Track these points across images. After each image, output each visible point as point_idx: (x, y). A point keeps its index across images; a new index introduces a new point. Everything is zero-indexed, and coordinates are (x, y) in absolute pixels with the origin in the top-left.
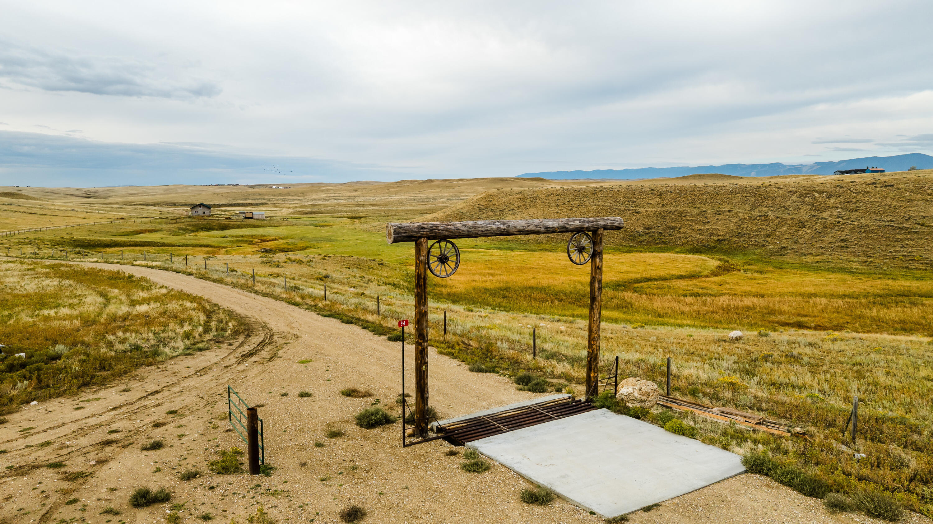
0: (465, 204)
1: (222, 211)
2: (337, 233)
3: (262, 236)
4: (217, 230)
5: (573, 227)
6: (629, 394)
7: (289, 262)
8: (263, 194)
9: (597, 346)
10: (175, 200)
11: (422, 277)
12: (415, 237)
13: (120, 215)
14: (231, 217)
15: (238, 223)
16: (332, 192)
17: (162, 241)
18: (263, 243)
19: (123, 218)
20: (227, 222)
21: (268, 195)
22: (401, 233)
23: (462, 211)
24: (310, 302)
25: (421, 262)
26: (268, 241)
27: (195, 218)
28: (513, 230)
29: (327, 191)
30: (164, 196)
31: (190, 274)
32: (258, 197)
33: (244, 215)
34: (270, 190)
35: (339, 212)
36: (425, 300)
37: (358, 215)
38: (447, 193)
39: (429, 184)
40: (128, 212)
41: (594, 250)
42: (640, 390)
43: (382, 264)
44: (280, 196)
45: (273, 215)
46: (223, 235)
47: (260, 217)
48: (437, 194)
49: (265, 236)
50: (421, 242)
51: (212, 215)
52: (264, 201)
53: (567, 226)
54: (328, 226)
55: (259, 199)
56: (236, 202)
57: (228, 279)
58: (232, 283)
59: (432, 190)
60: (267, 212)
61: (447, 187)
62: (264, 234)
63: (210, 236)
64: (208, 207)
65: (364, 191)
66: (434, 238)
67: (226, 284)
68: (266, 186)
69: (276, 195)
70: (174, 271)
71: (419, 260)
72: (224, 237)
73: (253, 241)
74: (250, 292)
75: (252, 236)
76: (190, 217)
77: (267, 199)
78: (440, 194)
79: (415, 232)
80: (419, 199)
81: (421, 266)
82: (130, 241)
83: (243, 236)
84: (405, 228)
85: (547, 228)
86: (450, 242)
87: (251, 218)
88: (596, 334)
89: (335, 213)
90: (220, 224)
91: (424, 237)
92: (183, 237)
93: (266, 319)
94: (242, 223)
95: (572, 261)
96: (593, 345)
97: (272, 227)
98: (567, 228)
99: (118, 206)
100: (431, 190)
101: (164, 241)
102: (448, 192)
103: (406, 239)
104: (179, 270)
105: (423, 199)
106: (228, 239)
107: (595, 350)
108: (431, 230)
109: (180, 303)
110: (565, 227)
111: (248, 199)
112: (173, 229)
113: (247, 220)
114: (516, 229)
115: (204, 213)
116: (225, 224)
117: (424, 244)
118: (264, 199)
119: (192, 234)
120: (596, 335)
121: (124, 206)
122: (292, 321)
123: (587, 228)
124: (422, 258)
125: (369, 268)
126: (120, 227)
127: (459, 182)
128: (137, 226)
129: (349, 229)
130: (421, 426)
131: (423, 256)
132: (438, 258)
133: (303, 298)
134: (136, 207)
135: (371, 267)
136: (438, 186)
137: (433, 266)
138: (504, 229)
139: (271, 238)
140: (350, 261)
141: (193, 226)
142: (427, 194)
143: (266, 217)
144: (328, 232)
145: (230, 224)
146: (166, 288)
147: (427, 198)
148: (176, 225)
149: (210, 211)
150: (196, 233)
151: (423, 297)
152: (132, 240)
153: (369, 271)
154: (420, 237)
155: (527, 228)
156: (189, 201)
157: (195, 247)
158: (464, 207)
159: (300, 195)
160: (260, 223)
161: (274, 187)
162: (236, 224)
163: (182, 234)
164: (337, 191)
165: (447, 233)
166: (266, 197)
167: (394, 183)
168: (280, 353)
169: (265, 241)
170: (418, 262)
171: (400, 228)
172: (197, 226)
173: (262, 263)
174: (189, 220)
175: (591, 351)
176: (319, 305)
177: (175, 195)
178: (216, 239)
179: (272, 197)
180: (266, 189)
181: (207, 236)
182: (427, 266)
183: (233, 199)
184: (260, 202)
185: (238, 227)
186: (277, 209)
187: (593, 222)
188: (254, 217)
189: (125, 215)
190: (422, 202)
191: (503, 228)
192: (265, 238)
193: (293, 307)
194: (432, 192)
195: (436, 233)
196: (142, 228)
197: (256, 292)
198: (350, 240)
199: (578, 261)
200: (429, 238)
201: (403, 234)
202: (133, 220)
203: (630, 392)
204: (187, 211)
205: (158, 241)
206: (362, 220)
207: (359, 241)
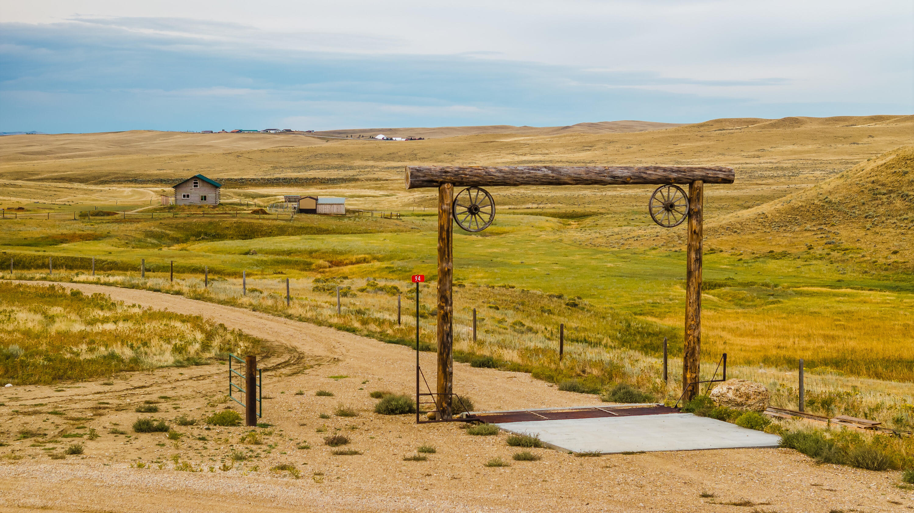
0: (842, 181)
1: (247, 196)
2: (512, 249)
3: (335, 252)
4: (232, 238)
5: (653, 177)
6: (722, 395)
7: (370, 289)
8: (351, 156)
9: (694, 337)
10: (136, 170)
11: (445, 228)
12: (437, 182)
13: (14, 201)
14: (267, 210)
15: (282, 223)
16: (526, 150)
17: (110, 258)
18: (334, 269)
19: (21, 209)
20: (257, 221)
21: (362, 158)
22: (419, 176)
23: (830, 198)
24: (373, 327)
25: (444, 211)
26: (346, 264)
27: (183, 210)
28: (566, 178)
29: (513, 147)
30: (110, 158)
31: (178, 293)
32: (337, 162)
33: (295, 205)
34: (369, 144)
35: (534, 200)
36: (448, 256)
37: (579, 209)
38: (834, 153)
39: (788, 131)
40: (30, 195)
41: (689, 209)
42: (737, 390)
43: (575, 305)
44: (393, 160)
45: (367, 206)
46: (246, 249)
47: (335, 210)
48: (807, 156)
49: (341, 253)
50: (444, 188)
51: (221, 204)
52: (351, 173)
53: (644, 176)
54: (498, 234)
55: (338, 168)
56: (282, 176)
57: (245, 300)
58: (251, 305)
59: (796, 147)
60: (352, 201)
61: (836, 139)
62: (339, 248)
63: (216, 252)
64: (215, 185)
65: (611, 148)
66: (461, 184)
67: (241, 306)
68: (359, 134)
69: (381, 159)
70: (150, 289)
71: (442, 209)
72: (246, 254)
73: (311, 264)
74: (280, 316)
75: (310, 253)
76: (171, 208)
77: (359, 167)
78: (814, 156)
79: (436, 176)
80: (754, 170)
81: (444, 216)
82: (43, 257)
83: (289, 253)
84: (425, 171)
85: (614, 177)
86: (483, 190)
87: (313, 211)
88: (693, 320)
89: (524, 203)
90: (239, 226)
91: (448, 182)
92: (156, 251)
93: (295, 344)
94: (291, 224)
95: (656, 221)
96: (689, 335)
97: (360, 232)
98: (645, 178)
99: (7, 182)
100: (791, 147)
101: (115, 259)
102: (841, 153)
103: (425, 184)
104: (157, 287)
105: (767, 169)
106: (256, 257)
107: (692, 342)
108: (456, 174)
109: (164, 323)
110: (642, 177)
111: (311, 168)
112: (133, 234)
113: (303, 216)
114: (570, 176)
115: (204, 198)
116: (251, 225)
117: (448, 191)
118: (351, 168)
119: (176, 247)
120: (693, 323)
121: (19, 182)
122: (336, 346)
123: (675, 179)
124: (445, 207)
125: (543, 311)
126: (17, 227)
127: (872, 125)
128: (54, 226)
129: (545, 241)
130: (442, 406)
131: (447, 205)
132: (469, 209)
133: (364, 323)
134: (46, 184)
135: (546, 308)
136: (812, 137)
137: (461, 218)
138: (553, 177)
139: (354, 258)
140: (504, 295)
141: (177, 228)
142: (779, 158)
143: (348, 211)
144: (491, 246)
145: (261, 225)
146: (139, 306)
147: (777, 169)
148: (139, 225)
149: (219, 196)
150: (185, 245)
151: (446, 252)
152: (46, 254)
153: (541, 316)
154: (442, 183)
155: (585, 177)
156: (168, 172)
157: (183, 272)
158: (837, 187)
159: (442, 157)
160: (333, 223)
161: (380, 137)
162: (277, 227)
163: (154, 246)
164: (539, 146)
165: (476, 179)
166: (358, 163)
167: (693, 126)
168: (307, 371)
169: (339, 264)
170: (441, 211)
171: (418, 171)
172: (187, 230)
173: (316, 289)
174: (170, 215)
175: (687, 344)
176: (388, 332)
177: (135, 157)
178: (230, 257)
179: (371, 163)
180: (361, 141)
181: (209, 251)
182: (451, 216)
183: (275, 168)
184: (341, 174)
185: (282, 231)
186: (382, 193)
187: (684, 172)
188: (321, 209)
189: (24, 201)
190: (761, 177)
191: (552, 175)
192: (340, 258)
193: (346, 333)
194: (795, 152)
195: (462, 178)
196: (65, 231)
197: (289, 317)
198: (537, 265)
199: (665, 223)
200: (454, 184)
201: (422, 179)
202: (45, 213)
203: (723, 392)
204: (163, 194)
205: (103, 258)
206: (588, 221)
207: (556, 267)
